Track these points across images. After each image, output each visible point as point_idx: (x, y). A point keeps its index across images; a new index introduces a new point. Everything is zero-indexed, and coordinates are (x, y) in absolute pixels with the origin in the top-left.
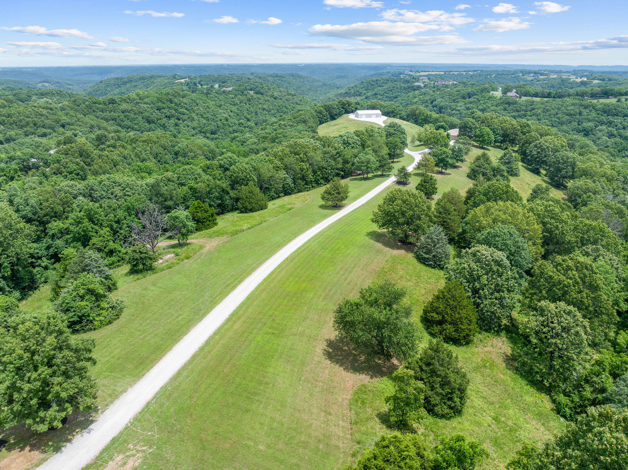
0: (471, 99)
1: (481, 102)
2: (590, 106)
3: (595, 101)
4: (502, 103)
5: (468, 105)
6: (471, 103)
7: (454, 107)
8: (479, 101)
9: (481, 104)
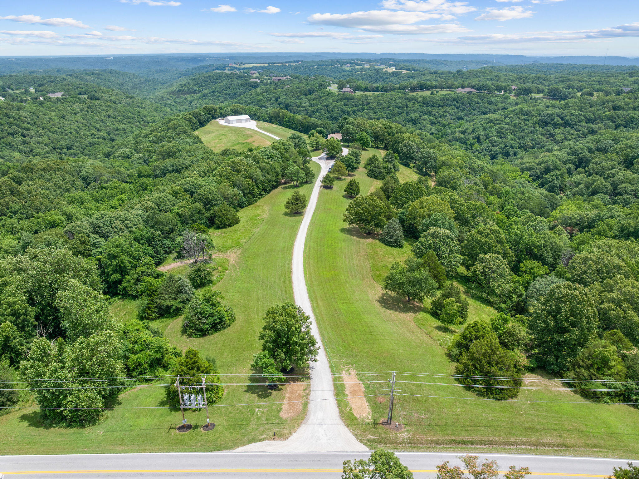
0: (313, 96)
1: (323, 98)
2: (413, 99)
3: (415, 94)
4: (341, 99)
5: (312, 102)
6: (314, 99)
7: (299, 104)
8: (321, 97)
9: (323, 100)
